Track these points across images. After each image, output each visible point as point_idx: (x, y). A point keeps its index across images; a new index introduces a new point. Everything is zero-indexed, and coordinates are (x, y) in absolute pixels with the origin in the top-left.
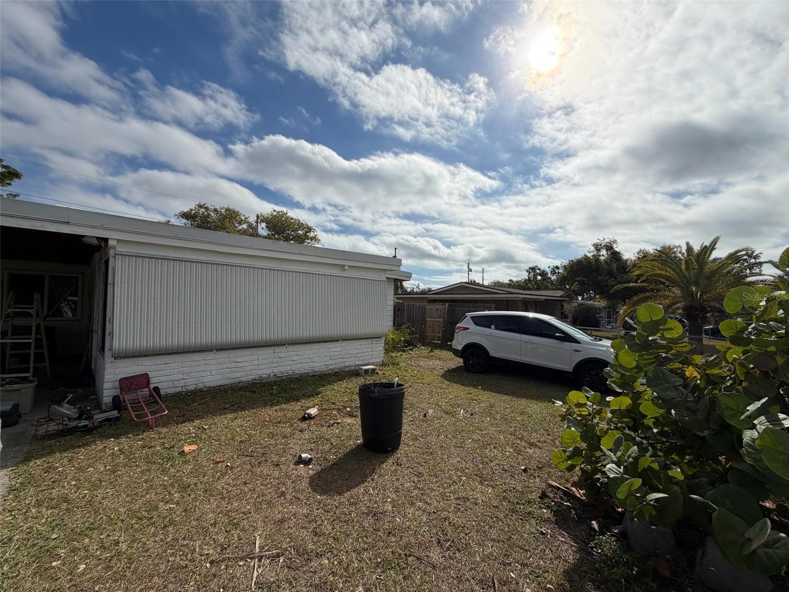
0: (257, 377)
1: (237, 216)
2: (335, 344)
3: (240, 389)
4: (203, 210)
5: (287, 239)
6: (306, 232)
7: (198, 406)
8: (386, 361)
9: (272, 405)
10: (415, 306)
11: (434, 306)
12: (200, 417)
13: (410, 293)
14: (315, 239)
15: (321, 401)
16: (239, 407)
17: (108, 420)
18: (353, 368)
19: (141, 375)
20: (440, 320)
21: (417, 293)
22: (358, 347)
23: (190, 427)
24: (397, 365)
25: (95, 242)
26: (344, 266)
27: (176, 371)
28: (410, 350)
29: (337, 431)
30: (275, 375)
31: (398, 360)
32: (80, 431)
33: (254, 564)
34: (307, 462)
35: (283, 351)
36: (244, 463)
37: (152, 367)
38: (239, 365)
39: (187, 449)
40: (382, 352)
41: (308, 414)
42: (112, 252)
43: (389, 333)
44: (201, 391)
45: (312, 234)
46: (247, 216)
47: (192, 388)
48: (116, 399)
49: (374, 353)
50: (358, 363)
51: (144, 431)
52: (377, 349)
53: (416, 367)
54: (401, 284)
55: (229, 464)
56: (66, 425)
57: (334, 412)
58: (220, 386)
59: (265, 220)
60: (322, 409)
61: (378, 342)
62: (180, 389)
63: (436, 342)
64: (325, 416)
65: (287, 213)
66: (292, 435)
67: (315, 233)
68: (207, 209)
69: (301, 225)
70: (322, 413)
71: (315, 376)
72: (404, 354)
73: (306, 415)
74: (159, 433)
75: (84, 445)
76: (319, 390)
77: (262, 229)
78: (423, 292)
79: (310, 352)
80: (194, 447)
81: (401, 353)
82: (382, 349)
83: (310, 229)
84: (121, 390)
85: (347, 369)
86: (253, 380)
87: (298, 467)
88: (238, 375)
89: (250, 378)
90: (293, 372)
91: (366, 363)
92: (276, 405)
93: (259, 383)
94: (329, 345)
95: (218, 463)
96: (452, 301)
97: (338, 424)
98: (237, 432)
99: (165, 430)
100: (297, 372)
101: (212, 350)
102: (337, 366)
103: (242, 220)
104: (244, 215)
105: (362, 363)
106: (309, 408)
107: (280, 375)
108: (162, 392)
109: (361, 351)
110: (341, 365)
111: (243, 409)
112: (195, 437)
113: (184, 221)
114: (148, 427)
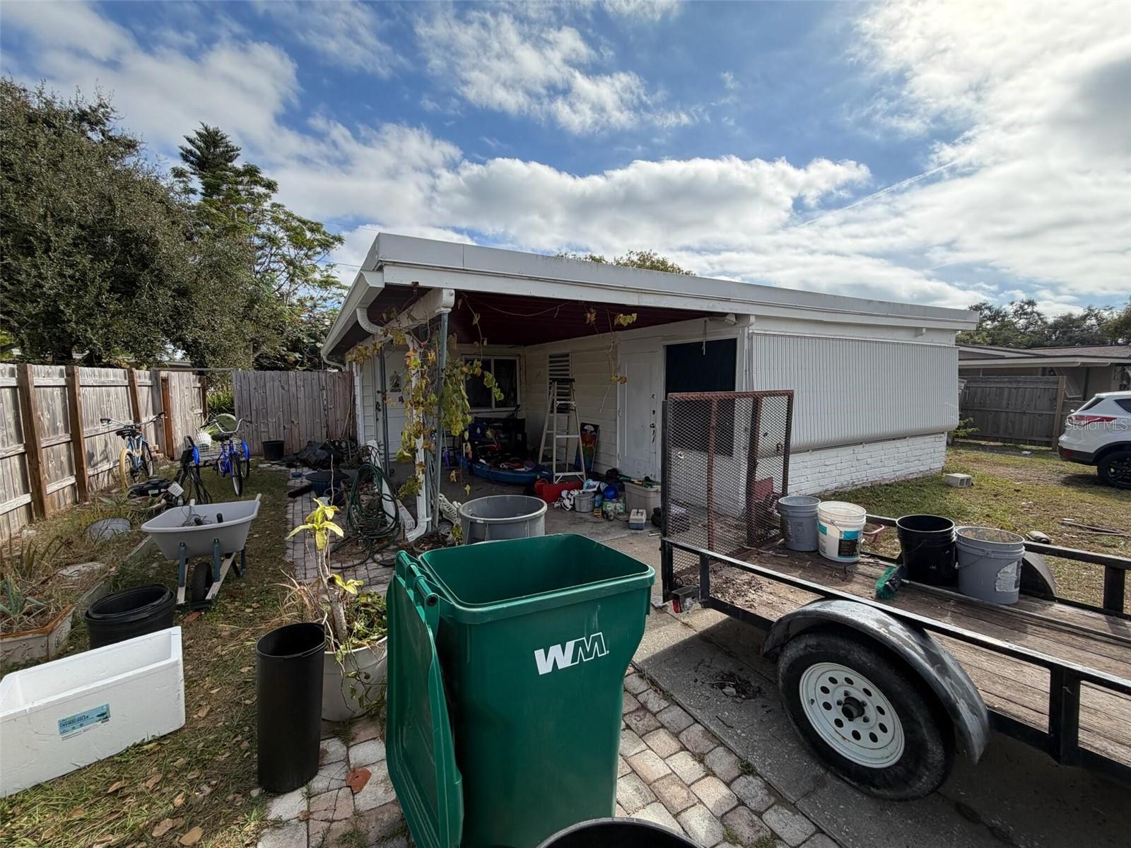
0: (839, 485)
19: (769, 480)
25: (734, 319)
26: (920, 329)
35: (860, 452)
40: (944, 453)
49: (936, 455)
52: (939, 450)
61: (941, 439)
71: (887, 485)
82: (944, 449)
88: (826, 481)
90: (868, 480)
91: (928, 469)
101: (809, 450)
105: (924, 468)
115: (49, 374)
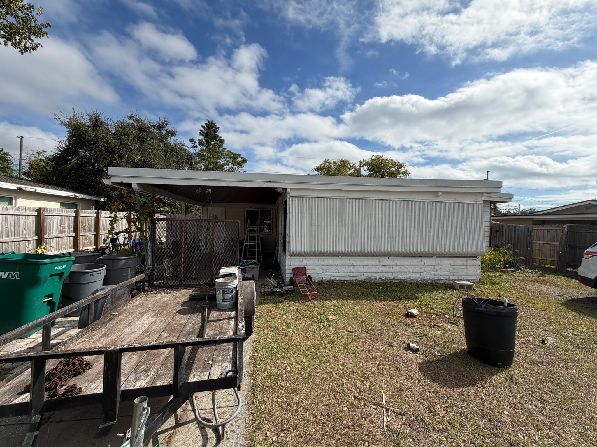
0: (367, 278)
1: (348, 164)
2: (430, 259)
3: (357, 284)
4: (327, 164)
5: (383, 176)
6: (398, 169)
7: (333, 291)
8: (483, 278)
9: (380, 300)
10: (517, 228)
11: (545, 228)
12: (336, 300)
13: (505, 215)
14: (405, 173)
15: (420, 305)
16: (358, 297)
17: (289, 291)
18: (447, 281)
19: (302, 268)
20: (556, 243)
21: (515, 215)
22: (452, 264)
23: (329, 304)
24: (497, 284)
25: (281, 191)
26: (437, 193)
27: (319, 267)
28: (512, 271)
29: (439, 333)
30: (380, 278)
31: (497, 279)
32: (278, 294)
33: (384, 412)
34: (415, 351)
35: (385, 261)
36: (366, 337)
37: (307, 263)
38: (356, 268)
39: (331, 317)
40: (479, 271)
41: (410, 313)
42: (288, 196)
43: (486, 254)
44: (333, 282)
45: (403, 170)
46: (354, 163)
47: (328, 279)
48: (291, 279)
49: (468, 270)
50: (452, 277)
51: (306, 301)
52: (473, 267)
53: (523, 290)
54: (495, 206)
55: (356, 335)
56: (272, 290)
57: (433, 316)
58: (344, 280)
59: (367, 164)
60: (422, 312)
61: (474, 261)
62: (321, 279)
63: (547, 266)
64: (425, 317)
65: (382, 156)
66: (400, 326)
67: (406, 168)
68: (330, 163)
69: (393, 164)
70: (422, 315)
71: (411, 283)
72: (504, 275)
73: (409, 313)
74: (314, 304)
75: (281, 302)
76: (417, 295)
77: (364, 171)
78: (523, 213)
79: (407, 263)
80: (334, 318)
81: (500, 273)
82: (478, 267)
83: (401, 166)
84: (293, 275)
85: (441, 282)
86: (365, 279)
87: (407, 352)
88: (355, 275)
89: (363, 278)
90: (394, 278)
91: (460, 278)
92: (383, 301)
93: (368, 283)
94: (424, 259)
95: (349, 332)
96: (572, 222)
97: (439, 327)
98: (359, 314)
99: (316, 303)
100: (397, 278)
101: (339, 256)
102: (431, 278)
103: (351, 166)
104: (352, 163)
105: (456, 278)
106: (411, 308)
107: (384, 279)
108: (313, 279)
109: (455, 267)
110: (436, 278)
111: (360, 299)
112: (333, 311)
113: (317, 173)
114: (308, 299)
115: (90, 213)
